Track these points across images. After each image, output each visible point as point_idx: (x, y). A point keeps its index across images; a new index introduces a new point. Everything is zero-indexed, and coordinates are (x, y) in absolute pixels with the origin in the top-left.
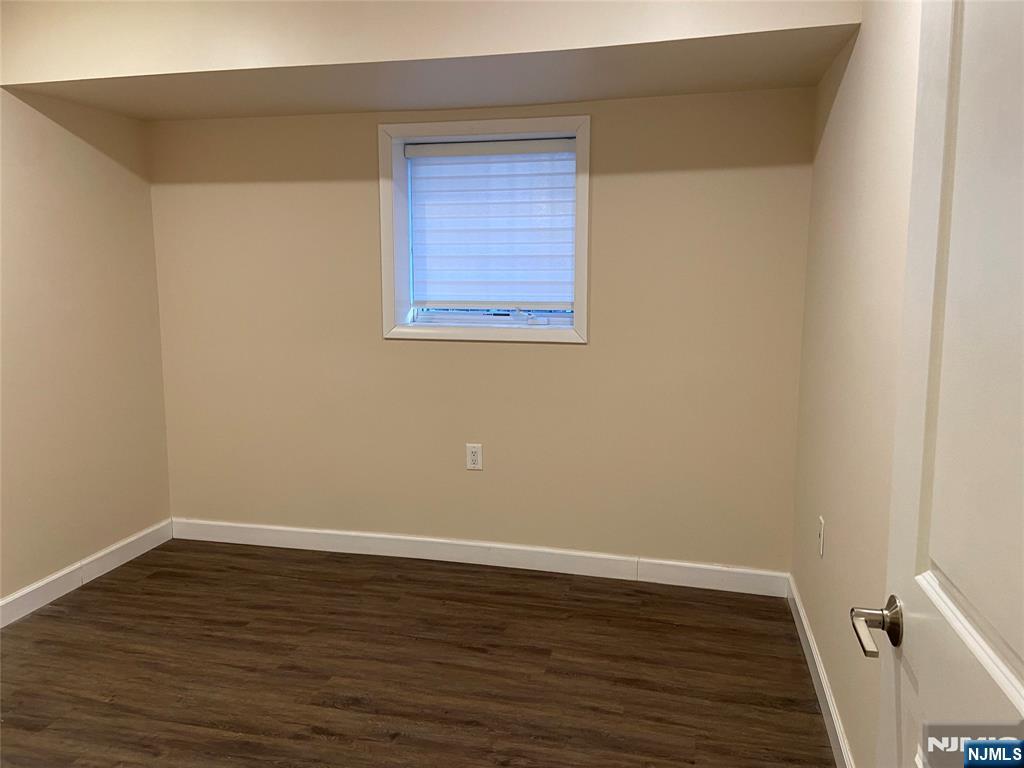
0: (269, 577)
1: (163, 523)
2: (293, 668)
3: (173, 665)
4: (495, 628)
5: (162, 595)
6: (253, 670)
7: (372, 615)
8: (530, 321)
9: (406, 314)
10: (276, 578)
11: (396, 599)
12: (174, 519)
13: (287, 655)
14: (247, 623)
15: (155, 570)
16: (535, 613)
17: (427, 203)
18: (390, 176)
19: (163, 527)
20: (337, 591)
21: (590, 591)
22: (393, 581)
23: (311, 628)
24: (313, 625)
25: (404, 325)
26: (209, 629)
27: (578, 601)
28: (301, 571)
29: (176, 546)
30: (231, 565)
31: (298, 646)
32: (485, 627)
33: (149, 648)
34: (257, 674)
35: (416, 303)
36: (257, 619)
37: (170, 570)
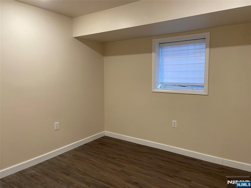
0: (122, 148)
1: (103, 132)
2: (123, 171)
3: (98, 165)
4: (176, 171)
5: (100, 148)
6: (114, 170)
7: (145, 162)
8: (192, 89)
9: (158, 86)
10: (124, 148)
11: (151, 159)
12: (105, 131)
13: (123, 168)
14: (116, 158)
15: (100, 142)
16: (189, 169)
17: (165, 58)
18: (155, 52)
19: (103, 133)
20: (138, 154)
21: (207, 166)
22: (151, 154)
23: (129, 162)
24: (130, 161)
25: (158, 89)
26: (107, 158)
27: (203, 168)
28: (130, 148)
29: (105, 137)
30: (115, 144)
31: (126, 166)
32: (174, 170)
33: (94, 160)
34: (115, 171)
35: (161, 83)
36: (118, 158)
37: (103, 143)
